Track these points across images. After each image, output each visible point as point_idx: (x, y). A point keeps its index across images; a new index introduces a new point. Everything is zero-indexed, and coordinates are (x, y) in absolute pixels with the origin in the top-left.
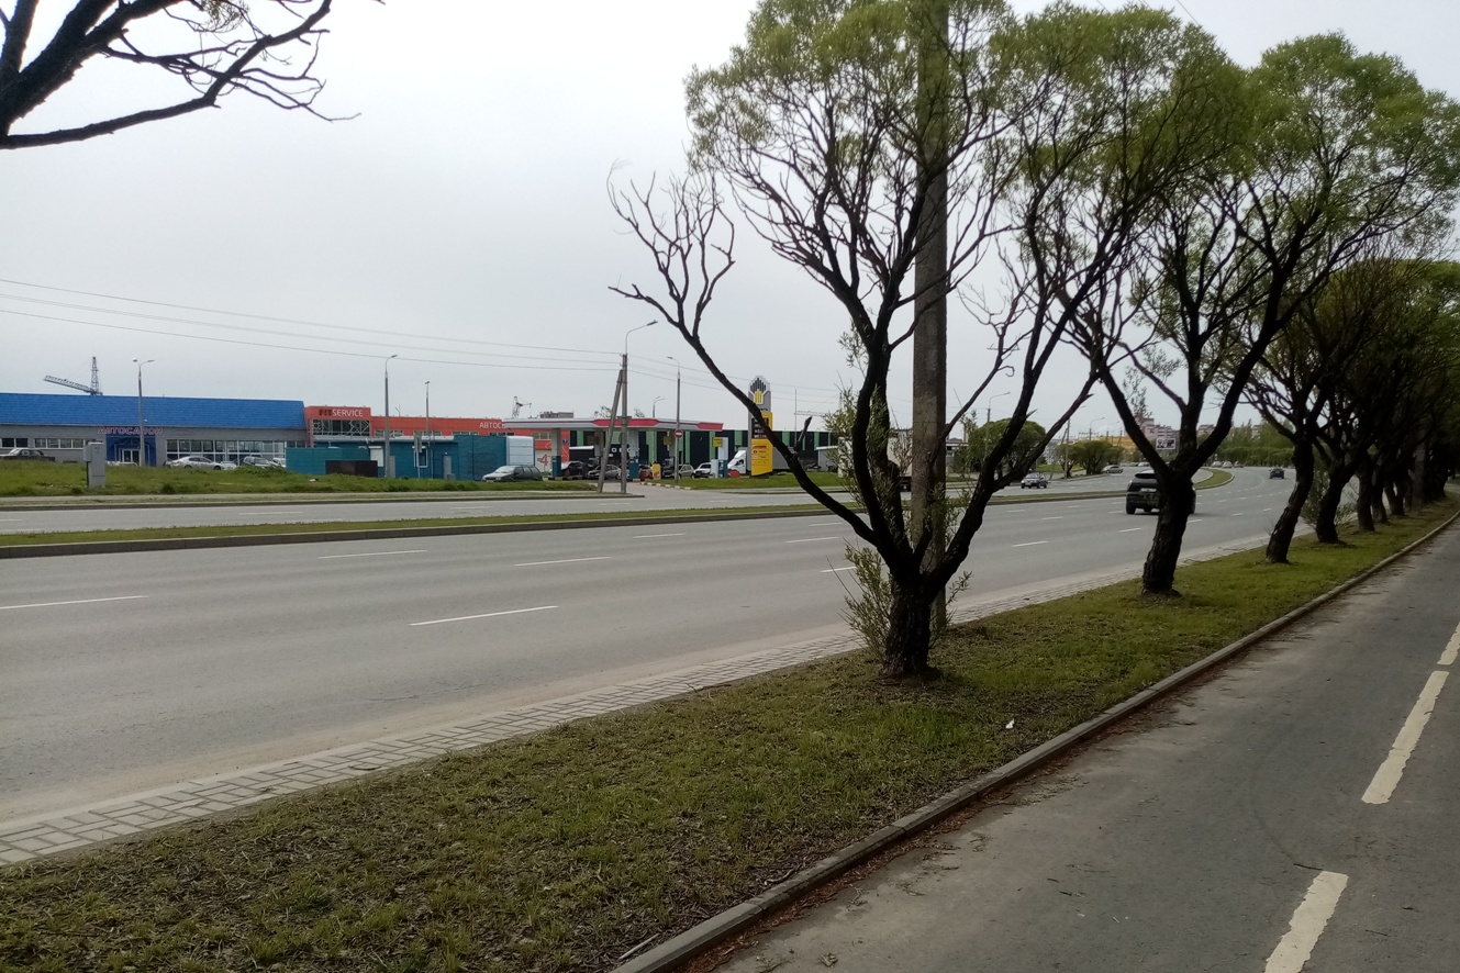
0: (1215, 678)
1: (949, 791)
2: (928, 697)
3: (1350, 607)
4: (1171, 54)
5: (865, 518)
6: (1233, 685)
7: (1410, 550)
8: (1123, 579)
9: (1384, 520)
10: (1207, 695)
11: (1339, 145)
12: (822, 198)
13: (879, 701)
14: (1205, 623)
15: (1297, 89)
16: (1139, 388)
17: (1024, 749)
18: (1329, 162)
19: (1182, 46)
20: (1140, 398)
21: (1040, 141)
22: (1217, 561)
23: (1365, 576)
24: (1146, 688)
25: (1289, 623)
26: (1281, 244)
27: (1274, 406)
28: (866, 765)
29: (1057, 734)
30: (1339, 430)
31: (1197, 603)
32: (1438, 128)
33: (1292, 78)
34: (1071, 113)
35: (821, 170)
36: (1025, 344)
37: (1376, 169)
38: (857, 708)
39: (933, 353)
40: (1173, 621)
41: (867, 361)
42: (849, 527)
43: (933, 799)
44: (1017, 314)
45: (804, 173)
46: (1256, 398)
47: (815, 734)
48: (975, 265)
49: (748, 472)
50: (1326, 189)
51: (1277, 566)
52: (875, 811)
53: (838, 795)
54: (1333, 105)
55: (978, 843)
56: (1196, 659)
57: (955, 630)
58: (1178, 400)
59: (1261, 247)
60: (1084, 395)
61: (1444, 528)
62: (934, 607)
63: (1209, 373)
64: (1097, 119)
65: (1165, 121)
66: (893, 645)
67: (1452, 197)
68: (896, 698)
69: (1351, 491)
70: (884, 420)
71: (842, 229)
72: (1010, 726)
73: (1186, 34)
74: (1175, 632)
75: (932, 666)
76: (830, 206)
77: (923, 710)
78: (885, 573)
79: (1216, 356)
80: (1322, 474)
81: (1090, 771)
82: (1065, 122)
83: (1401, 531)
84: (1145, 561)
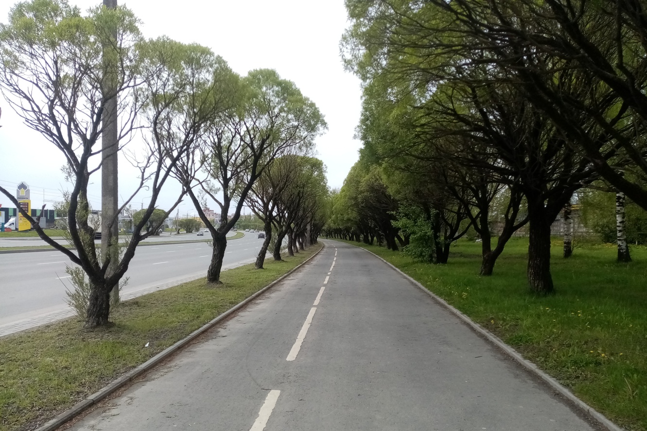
0: (235, 316)
1: (116, 379)
2: (108, 336)
3: (284, 285)
4: (211, 66)
5: (76, 253)
6: (241, 319)
7: (306, 263)
8: (200, 277)
9: (297, 252)
10: (232, 324)
11: (276, 110)
12: (52, 101)
13: (83, 340)
14: (232, 294)
15: (260, 88)
16: (204, 198)
17: (153, 355)
18: (273, 117)
19: (216, 63)
20: (205, 202)
21: (158, 91)
22: (237, 268)
23: (290, 273)
24: (207, 323)
25: (263, 292)
26: (257, 146)
27: (257, 208)
28: (74, 372)
29: (168, 347)
30: (280, 218)
31: (229, 286)
32: (308, 110)
33: (259, 83)
34: (171, 82)
35: (52, 89)
36: (153, 177)
37: (288, 121)
38: (71, 345)
39: (111, 177)
40: (219, 294)
41: (75, 179)
42: (68, 257)
43: (108, 384)
44: (150, 164)
45: (43, 89)
46: (250, 205)
47: (48, 360)
48: (130, 140)
49: (17, 229)
50: (272, 127)
51: (260, 270)
52: (78, 393)
53: (59, 388)
54: (273, 96)
55: (130, 401)
56: (228, 309)
57: (124, 303)
58: (220, 204)
59: (249, 146)
60: (180, 200)
61: (317, 254)
62: (112, 294)
63: (232, 193)
64: (183, 86)
65: (209, 92)
66: (90, 313)
67: (313, 135)
68: (92, 338)
69: (285, 241)
70: (86, 206)
71: (63, 118)
72: (147, 345)
73: (217, 58)
74: (220, 299)
75: (111, 321)
76: (56, 106)
77: (105, 342)
78: (87, 279)
79: (234, 187)
80: (275, 234)
81: (182, 361)
82: (169, 85)
83: (303, 255)
84: (208, 269)
